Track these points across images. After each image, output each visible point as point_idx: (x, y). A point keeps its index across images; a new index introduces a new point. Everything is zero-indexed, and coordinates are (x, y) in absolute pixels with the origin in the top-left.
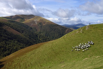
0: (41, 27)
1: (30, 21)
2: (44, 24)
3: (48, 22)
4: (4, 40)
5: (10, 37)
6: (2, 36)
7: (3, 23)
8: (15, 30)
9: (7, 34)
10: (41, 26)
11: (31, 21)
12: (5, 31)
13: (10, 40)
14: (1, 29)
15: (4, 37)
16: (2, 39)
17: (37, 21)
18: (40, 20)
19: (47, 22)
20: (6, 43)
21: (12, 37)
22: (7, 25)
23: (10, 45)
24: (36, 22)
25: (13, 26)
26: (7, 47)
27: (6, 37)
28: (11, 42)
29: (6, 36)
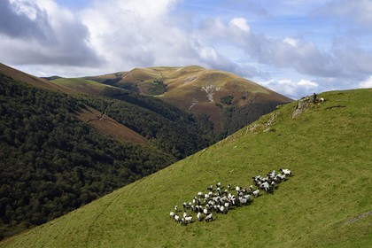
0: (229, 112)
1: (185, 92)
2: (242, 103)
3: (258, 95)
4: (77, 163)
5: (102, 152)
6: (72, 147)
7: (83, 101)
8: (126, 125)
9: (90, 142)
10: (231, 110)
11: (189, 91)
12: (86, 129)
13: (99, 165)
14: (73, 122)
15: (79, 151)
16: (70, 160)
17: (215, 91)
18: (227, 86)
19: (255, 92)
20: (82, 177)
21: (109, 152)
22: (95, 107)
23: (95, 184)
24: (210, 96)
25: (118, 112)
26: (83, 190)
27: (84, 152)
28: (101, 171)
29: (87, 147)
